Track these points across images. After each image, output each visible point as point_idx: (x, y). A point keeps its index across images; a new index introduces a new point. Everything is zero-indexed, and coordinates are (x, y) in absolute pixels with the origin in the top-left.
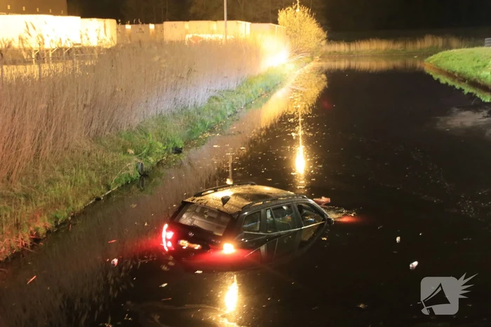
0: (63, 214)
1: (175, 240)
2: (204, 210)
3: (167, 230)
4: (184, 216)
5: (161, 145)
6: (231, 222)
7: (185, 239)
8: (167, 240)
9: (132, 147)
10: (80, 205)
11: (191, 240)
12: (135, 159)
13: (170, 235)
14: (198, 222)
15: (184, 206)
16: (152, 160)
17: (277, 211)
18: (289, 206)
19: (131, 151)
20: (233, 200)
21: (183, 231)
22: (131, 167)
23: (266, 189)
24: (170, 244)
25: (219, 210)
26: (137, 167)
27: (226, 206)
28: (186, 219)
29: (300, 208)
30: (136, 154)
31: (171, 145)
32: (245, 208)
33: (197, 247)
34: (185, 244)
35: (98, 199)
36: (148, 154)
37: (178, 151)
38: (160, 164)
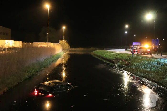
0: (11, 86)
1: (38, 93)
2: (45, 86)
3: (36, 90)
5: (33, 70)
6: (50, 89)
7: (40, 93)
8: (36, 93)
9: (27, 71)
10: (15, 84)
11: (41, 93)
12: (28, 74)
13: (37, 92)
14: (43, 88)
15: (40, 85)
16: (31, 74)
17: (61, 86)
18: (64, 85)
19: (27, 72)
20: (51, 84)
21: (39, 91)
22: (27, 75)
24: (36, 94)
25: (48, 86)
26: (28, 76)
27: (50, 85)
28: (40, 88)
29: (67, 85)
30: (28, 72)
31: (36, 70)
32: (54, 86)
33: (43, 94)
34: (40, 94)
35: (19, 83)
36: (31, 72)
37: (37, 72)
38: (33, 75)
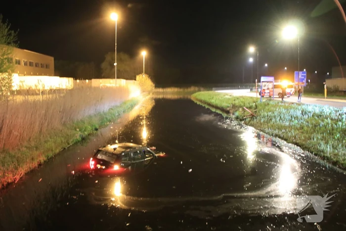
0: (51, 154)
1: (95, 165)
2: (106, 153)
3: (92, 161)
4: (99, 155)
5: (90, 127)
6: (117, 157)
7: (99, 164)
9: (78, 128)
10: (57, 151)
11: (101, 165)
12: (80, 133)
13: (93, 163)
14: (104, 157)
15: (99, 151)
16: (86, 133)
17: (136, 153)
18: (140, 151)
19: (78, 130)
20: (118, 149)
21: (98, 161)
22: (78, 136)
23: (131, 145)
24: (93, 166)
25: (112, 153)
26: (80, 136)
27: (115, 151)
28: (99, 156)
29: (144, 152)
30: (80, 130)
31: (94, 128)
32: (122, 152)
33: (104, 167)
34: (99, 166)
35: (65, 149)
36: (85, 131)
37: (96, 129)
38: (89, 135)
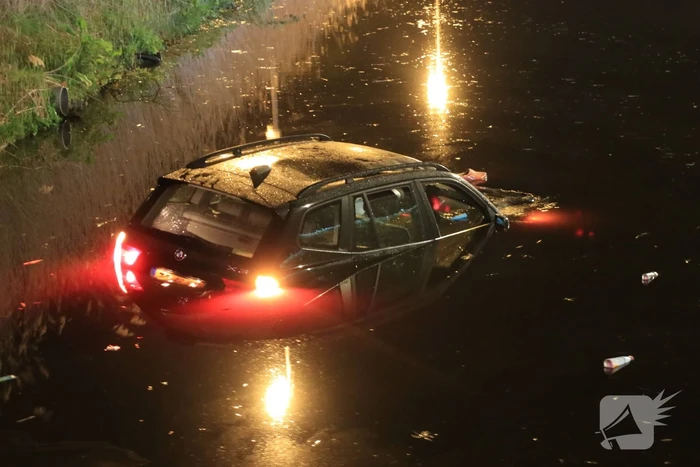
1: (144, 269)
2: (209, 199)
3: (126, 246)
4: (165, 213)
5: (109, 46)
7: (167, 267)
8: (125, 268)
11: (181, 269)
12: (48, 78)
13: (133, 256)
14: (196, 226)
15: (166, 189)
16: (87, 81)
17: (380, 199)
18: (405, 190)
19: (38, 61)
20: (277, 175)
21: (159, 248)
22: (39, 97)
23: (355, 151)
24: (131, 277)
25: (244, 199)
26: (53, 99)
27: (261, 189)
28: (168, 220)
30: (50, 67)
31: (133, 48)
32: (305, 194)
33: (194, 283)
34: (165, 276)
36: (80, 67)
37: (150, 61)
38: (107, 91)
